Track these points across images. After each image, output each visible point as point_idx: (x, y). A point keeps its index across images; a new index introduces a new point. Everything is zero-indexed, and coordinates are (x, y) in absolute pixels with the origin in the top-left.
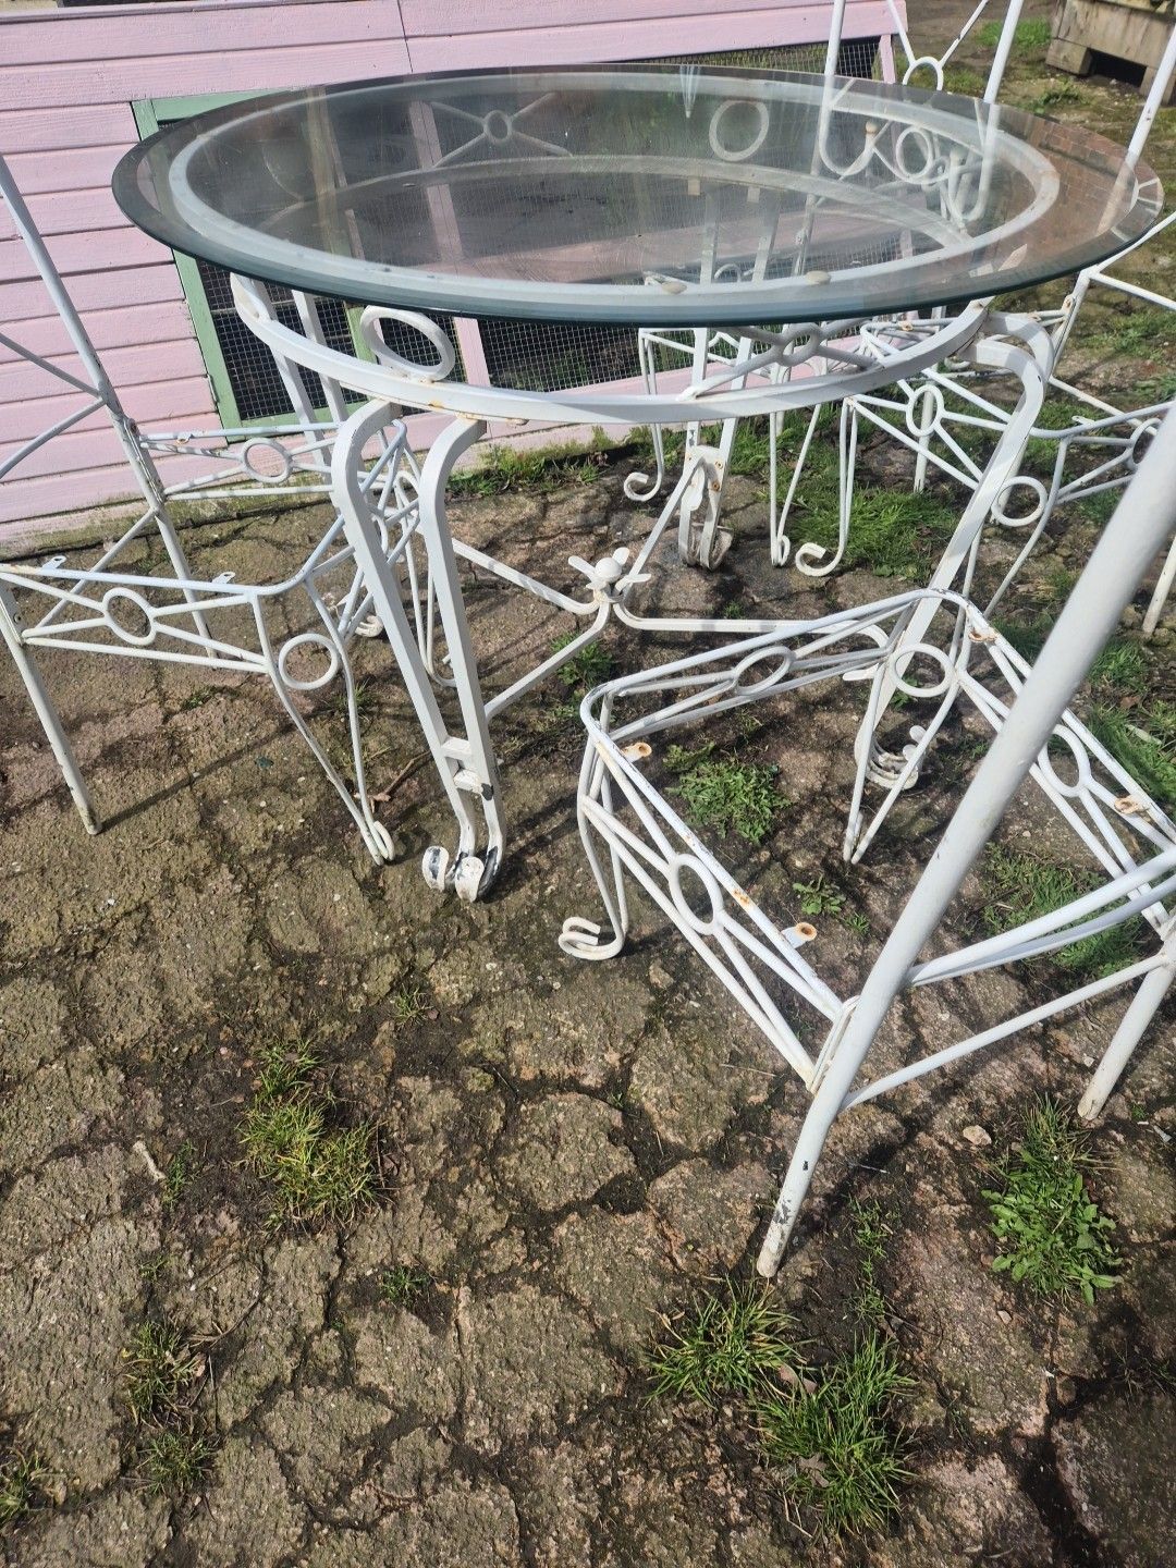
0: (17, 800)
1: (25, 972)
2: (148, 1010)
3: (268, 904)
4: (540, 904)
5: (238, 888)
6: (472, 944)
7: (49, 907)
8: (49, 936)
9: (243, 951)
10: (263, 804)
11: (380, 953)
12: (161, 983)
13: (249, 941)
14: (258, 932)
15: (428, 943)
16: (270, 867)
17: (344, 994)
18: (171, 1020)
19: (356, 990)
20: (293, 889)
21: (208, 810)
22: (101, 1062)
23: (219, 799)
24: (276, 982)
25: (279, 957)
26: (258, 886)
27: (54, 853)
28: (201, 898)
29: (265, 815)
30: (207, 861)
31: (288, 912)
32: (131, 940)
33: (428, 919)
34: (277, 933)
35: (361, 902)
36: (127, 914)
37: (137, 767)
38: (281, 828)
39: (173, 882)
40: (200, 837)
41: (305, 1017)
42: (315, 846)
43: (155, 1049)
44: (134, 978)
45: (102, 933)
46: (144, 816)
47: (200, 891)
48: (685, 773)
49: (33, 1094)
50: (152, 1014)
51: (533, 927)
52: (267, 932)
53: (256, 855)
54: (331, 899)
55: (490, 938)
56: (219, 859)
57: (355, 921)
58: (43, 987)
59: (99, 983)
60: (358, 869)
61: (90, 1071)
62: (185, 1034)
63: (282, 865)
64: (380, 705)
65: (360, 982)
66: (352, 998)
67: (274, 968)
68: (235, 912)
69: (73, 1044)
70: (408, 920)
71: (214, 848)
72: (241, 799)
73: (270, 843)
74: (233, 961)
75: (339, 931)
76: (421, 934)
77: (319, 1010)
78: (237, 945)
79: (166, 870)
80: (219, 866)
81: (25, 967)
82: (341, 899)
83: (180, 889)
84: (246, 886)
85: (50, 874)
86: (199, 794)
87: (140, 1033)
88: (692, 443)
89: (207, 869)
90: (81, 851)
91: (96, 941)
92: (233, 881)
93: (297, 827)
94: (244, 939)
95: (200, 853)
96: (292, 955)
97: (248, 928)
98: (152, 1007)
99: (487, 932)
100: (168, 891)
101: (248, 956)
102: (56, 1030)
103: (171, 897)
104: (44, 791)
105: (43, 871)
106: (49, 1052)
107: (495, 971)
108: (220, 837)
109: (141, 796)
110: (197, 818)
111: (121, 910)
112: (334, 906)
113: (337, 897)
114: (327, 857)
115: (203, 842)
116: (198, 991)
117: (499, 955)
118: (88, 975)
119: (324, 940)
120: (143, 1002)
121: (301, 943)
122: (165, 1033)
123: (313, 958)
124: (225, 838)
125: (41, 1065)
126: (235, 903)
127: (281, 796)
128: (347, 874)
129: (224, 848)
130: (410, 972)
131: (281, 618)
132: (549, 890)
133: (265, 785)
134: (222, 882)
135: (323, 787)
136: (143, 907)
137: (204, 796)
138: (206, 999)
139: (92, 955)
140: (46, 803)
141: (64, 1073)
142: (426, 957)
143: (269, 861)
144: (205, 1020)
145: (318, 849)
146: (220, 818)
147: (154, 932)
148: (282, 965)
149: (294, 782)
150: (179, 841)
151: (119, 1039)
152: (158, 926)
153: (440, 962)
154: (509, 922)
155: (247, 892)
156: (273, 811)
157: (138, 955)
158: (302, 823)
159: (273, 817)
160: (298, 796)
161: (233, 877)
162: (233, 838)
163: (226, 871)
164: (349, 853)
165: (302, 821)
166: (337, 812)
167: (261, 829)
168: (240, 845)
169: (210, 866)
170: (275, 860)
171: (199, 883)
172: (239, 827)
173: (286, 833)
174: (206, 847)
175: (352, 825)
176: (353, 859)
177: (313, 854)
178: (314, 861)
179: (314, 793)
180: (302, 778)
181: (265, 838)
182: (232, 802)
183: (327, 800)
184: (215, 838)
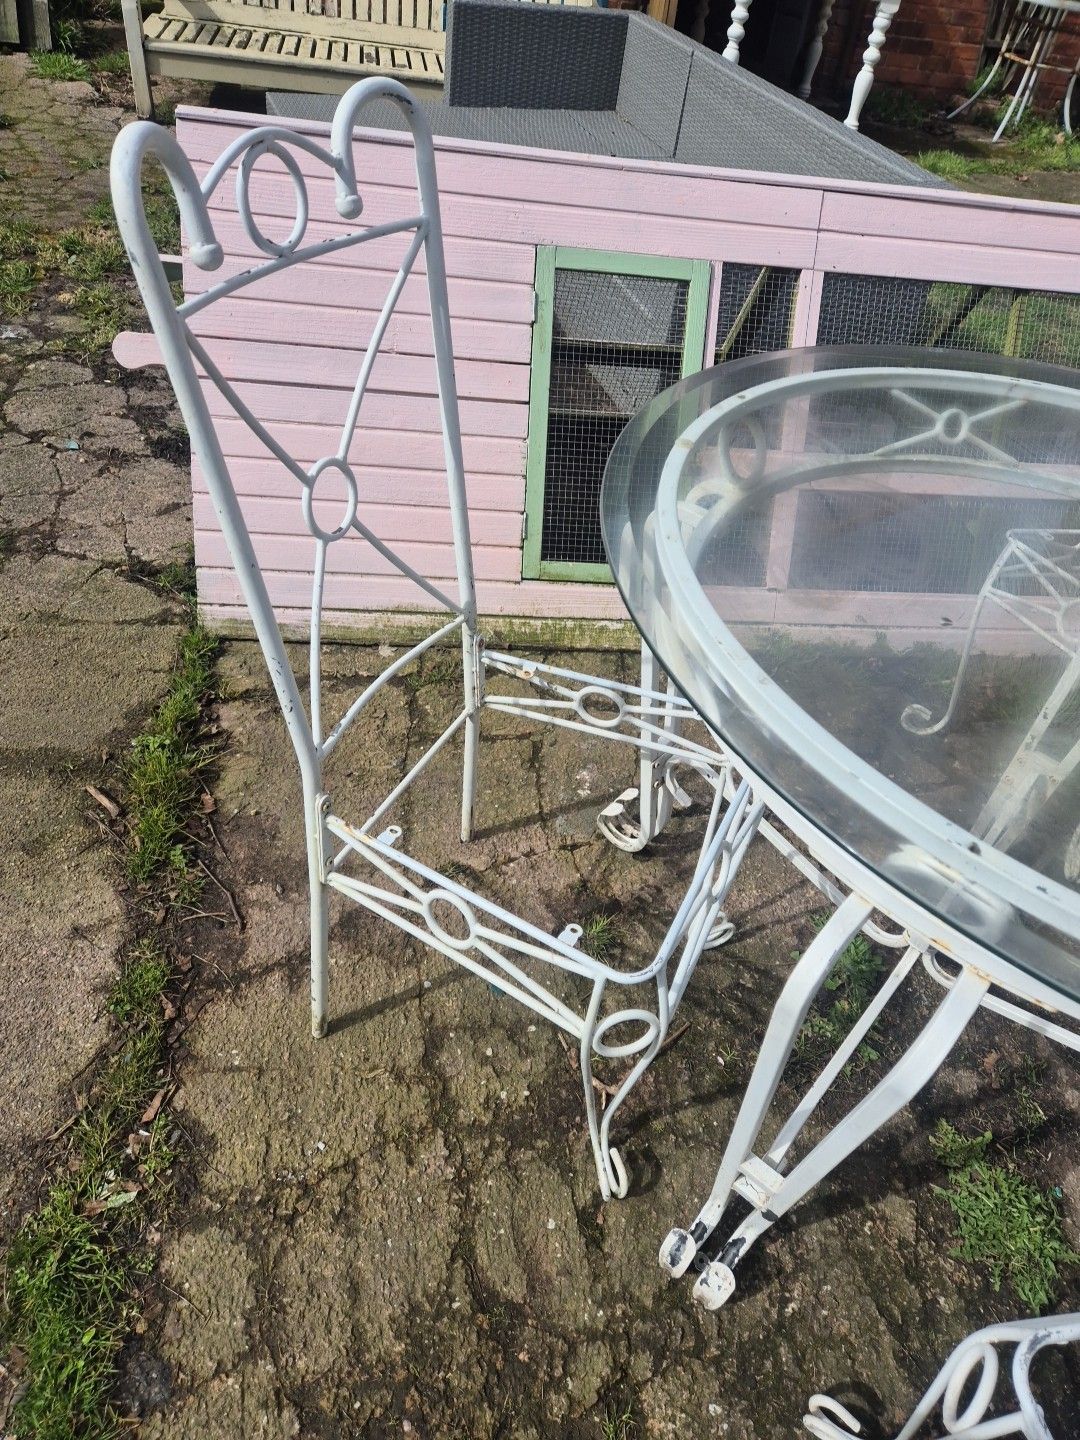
0: (251, 962)
1: (221, 1219)
2: (336, 1330)
3: (477, 1209)
4: (780, 1325)
5: (450, 1172)
6: (696, 1366)
7: (259, 1128)
8: (254, 1174)
9: (445, 1274)
10: (489, 1052)
11: (593, 1336)
12: (354, 1290)
13: (453, 1259)
14: (463, 1251)
15: (647, 1342)
16: (488, 1152)
17: (547, 1387)
18: (358, 1354)
19: (556, 1385)
20: (506, 1194)
21: (434, 1042)
22: (277, 1393)
23: (445, 1028)
24: (474, 1337)
25: (484, 1298)
26: (472, 1177)
27: (274, 1051)
28: (413, 1172)
29: (489, 1069)
30: (423, 1119)
31: (497, 1228)
32: (332, 1211)
33: (649, 1302)
34: (482, 1256)
35: (578, 1243)
36: (334, 1169)
37: (371, 952)
38: (503, 1095)
39: (385, 1136)
40: (421, 1081)
41: (500, 1406)
42: (538, 1136)
43: (337, 1396)
44: (328, 1273)
45: (305, 1187)
46: (370, 1025)
47: (410, 1163)
48: (956, 1170)
49: (204, 1417)
50: (340, 1338)
51: (768, 1364)
52: (472, 1249)
53: (475, 1129)
54: (545, 1225)
55: (716, 1361)
56: (435, 1120)
57: (567, 1272)
58: (236, 1249)
59: (291, 1265)
60: (579, 1191)
61: (264, 1405)
62: (369, 1387)
63: (499, 1155)
64: (623, 946)
65: (566, 1373)
66: (554, 1397)
67: (474, 1313)
68: (442, 1209)
69: (251, 1355)
70: (626, 1296)
71: (433, 1101)
72: (467, 1038)
73: (490, 1115)
74: (432, 1284)
75: (549, 1280)
76: (639, 1325)
77: (515, 1401)
78: (439, 1259)
79: (381, 1117)
80: (434, 1132)
81: (222, 1212)
82: (555, 1228)
83: (392, 1154)
84: (458, 1172)
85: (266, 1080)
86: (427, 1014)
87: (325, 1361)
88: (1028, 746)
89: (422, 1130)
90: (300, 1056)
91: (297, 1200)
92: (447, 1159)
93: (522, 1102)
94: (448, 1255)
95: (416, 1104)
96: (494, 1295)
97: (455, 1238)
98: (341, 1326)
99: (714, 1351)
100: (378, 1152)
101: (449, 1283)
102: (239, 1323)
103: (380, 1159)
104: (277, 956)
105: (261, 1072)
106: (227, 1354)
107: (718, 1419)
108: (440, 1087)
109: (372, 997)
110: (421, 1049)
111: (329, 1162)
112: (546, 1235)
113: (551, 1225)
114: (546, 1157)
115: (423, 1089)
116: (392, 1320)
117: (726, 1395)
118: (283, 1249)
119: (531, 1289)
120: (333, 1314)
121: (506, 1283)
122: (350, 1374)
123: (515, 1310)
124: (446, 1090)
125: (217, 1374)
126: (444, 1194)
127: (509, 1046)
128: (566, 1192)
129: (443, 1104)
130: (621, 1380)
131: (534, 791)
132: (789, 1310)
133: (494, 1024)
134: (433, 1154)
135: (553, 1048)
136: (351, 1165)
137: (432, 1018)
138: (398, 1337)
139: (290, 1220)
140: (277, 975)
141: (239, 1395)
142: (642, 1365)
143: (486, 1143)
144: (393, 1370)
145: (539, 1144)
146: (444, 1057)
147: (357, 1207)
148: (483, 1311)
149: (523, 1029)
150: (399, 1076)
151: (301, 1364)
152: (363, 1200)
153: (658, 1379)
154: (741, 1344)
155: (462, 1182)
156: (498, 1067)
157: (337, 1238)
158: (527, 1098)
159: (498, 1076)
160: (526, 1052)
161: (447, 1153)
162: (453, 1093)
163: (440, 1141)
164: (571, 1161)
165: (527, 1093)
166: (564, 1093)
167: (484, 1089)
168: (460, 1106)
169: (426, 1128)
170: (493, 1144)
171: (412, 1151)
172: (462, 1078)
173: (509, 1106)
174: (425, 1097)
175: (578, 1119)
176: (575, 1172)
177: (533, 1148)
178: (533, 1159)
179: (543, 1054)
180: (533, 1028)
181: (486, 1106)
182: (459, 1038)
183: (556, 1070)
184: (435, 1086)
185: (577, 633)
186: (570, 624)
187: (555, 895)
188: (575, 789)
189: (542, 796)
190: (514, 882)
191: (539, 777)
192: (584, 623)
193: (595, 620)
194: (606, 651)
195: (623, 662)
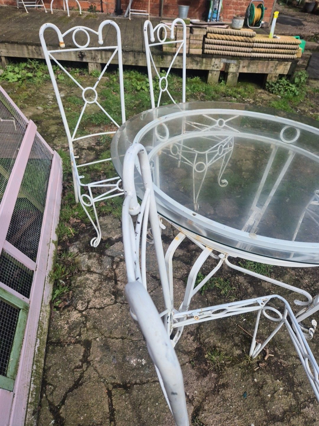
5: (311, 405)
10: (269, 395)
16: (301, 393)
21: (274, 418)
23: (267, 414)
26: (309, 397)
28: (317, 419)
29: (275, 394)
30: (301, 418)
38: (281, 389)
40: (289, 421)
47: (315, 420)
53: (296, 398)
56: (299, 413)
63: (299, 388)
71: (294, 415)
72: (268, 405)
73: (290, 393)
80: (303, 413)
84: (310, 402)
89: (304, 417)
92: (309, 407)
93: (281, 382)
95: (297, 422)
108: (288, 413)
110: (278, 423)
114: (294, 374)
115: (291, 420)
127: (265, 388)
129: (293, 411)
131: (145, 386)
133: (258, 395)
134: (309, 412)
135: (260, 372)
137: (266, 421)
143: (298, 393)
145: (291, 375)
146: (278, 413)
149: (256, 383)
156: (273, 392)
158: (280, 380)
159: (276, 391)
160: (265, 382)
161: (307, 407)
162: (287, 408)
163: (304, 410)
164: (291, 366)
165: (278, 381)
166: (273, 368)
167: (283, 396)
168: (291, 405)
169: (303, 416)
170: (298, 391)
171: (311, 421)
172: (282, 405)
173: (284, 386)
174: (293, 418)
175: (279, 363)
176: (293, 364)
177: (293, 378)
178: (295, 377)
179: (263, 376)
180: (255, 380)
181: (288, 395)
182: (269, 408)
183: (267, 371)
184: (288, 415)
185: (38, 364)
186: (35, 367)
187: (198, 373)
188: (142, 365)
189: (148, 382)
190: (196, 392)
191: (136, 384)
192: (35, 359)
193: (34, 353)
194: (47, 351)
195: (54, 343)
